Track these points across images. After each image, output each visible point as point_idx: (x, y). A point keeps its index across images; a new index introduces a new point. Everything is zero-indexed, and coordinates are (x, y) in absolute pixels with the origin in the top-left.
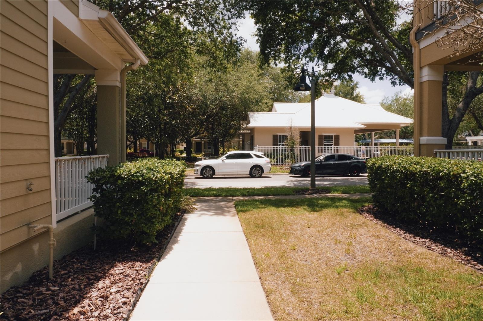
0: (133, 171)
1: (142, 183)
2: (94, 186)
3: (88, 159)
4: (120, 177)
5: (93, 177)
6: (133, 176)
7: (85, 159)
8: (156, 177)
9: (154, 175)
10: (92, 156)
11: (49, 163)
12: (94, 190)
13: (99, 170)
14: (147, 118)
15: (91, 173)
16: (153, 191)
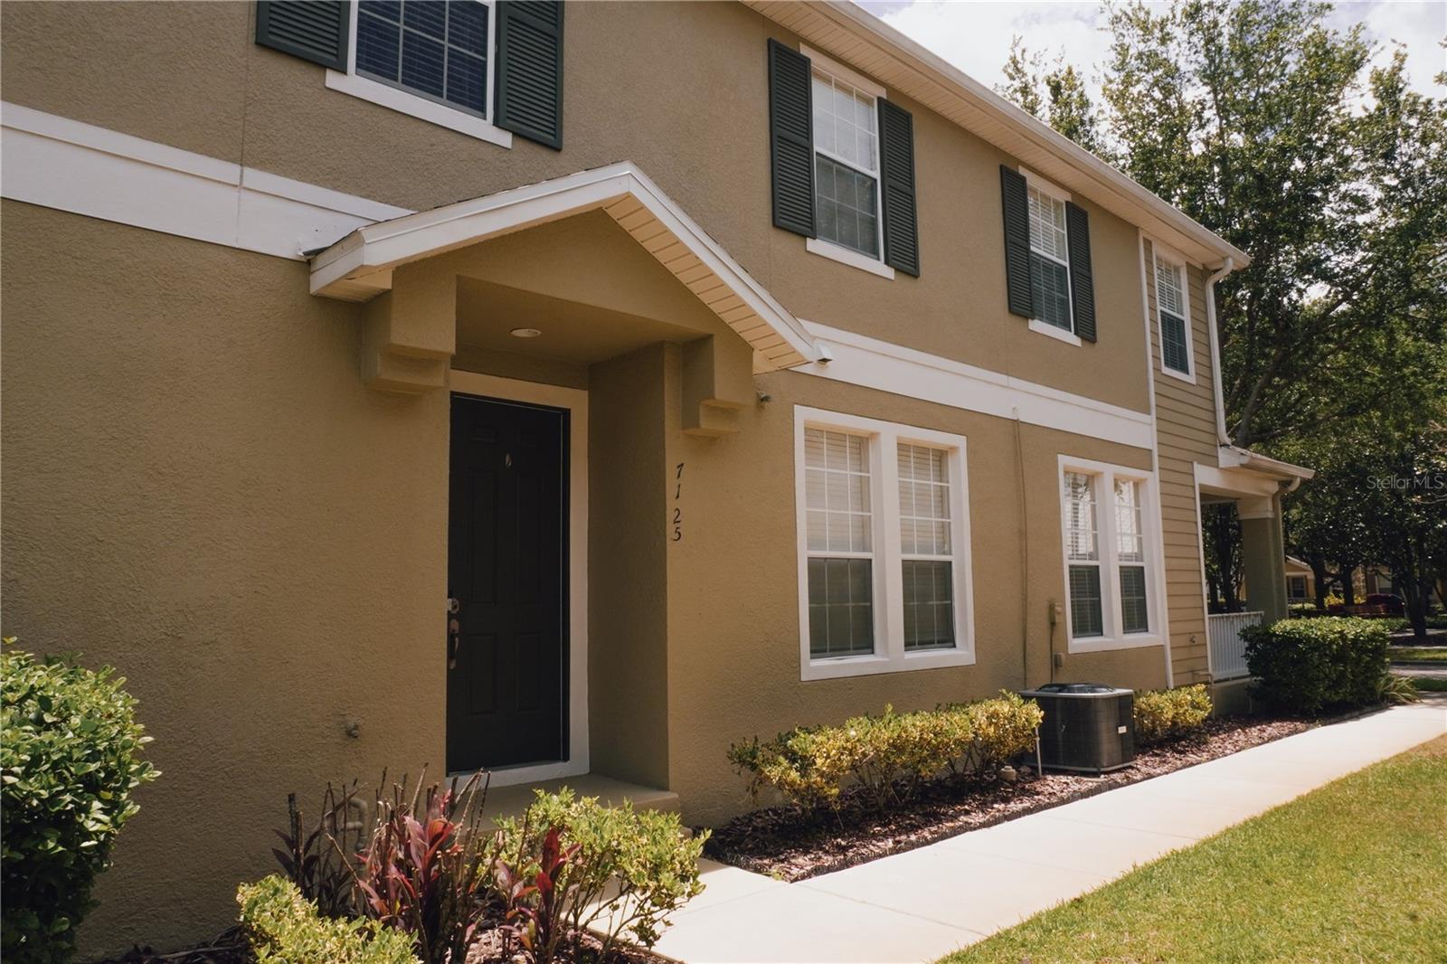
0: (1288, 629)
1: (1300, 641)
2: (1247, 644)
3: (1237, 617)
4: (1274, 634)
5: (1244, 635)
6: (1288, 632)
7: (1233, 617)
8: (1316, 635)
9: (1313, 632)
10: (1231, 614)
11: (1203, 620)
12: (1247, 649)
13: (1252, 628)
14: (1362, 520)
15: (1243, 630)
16: (1314, 649)
